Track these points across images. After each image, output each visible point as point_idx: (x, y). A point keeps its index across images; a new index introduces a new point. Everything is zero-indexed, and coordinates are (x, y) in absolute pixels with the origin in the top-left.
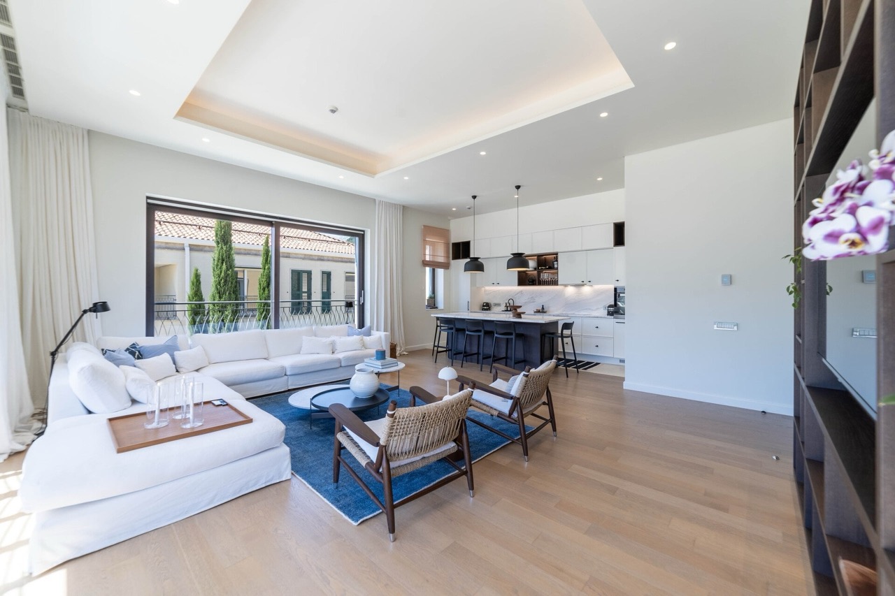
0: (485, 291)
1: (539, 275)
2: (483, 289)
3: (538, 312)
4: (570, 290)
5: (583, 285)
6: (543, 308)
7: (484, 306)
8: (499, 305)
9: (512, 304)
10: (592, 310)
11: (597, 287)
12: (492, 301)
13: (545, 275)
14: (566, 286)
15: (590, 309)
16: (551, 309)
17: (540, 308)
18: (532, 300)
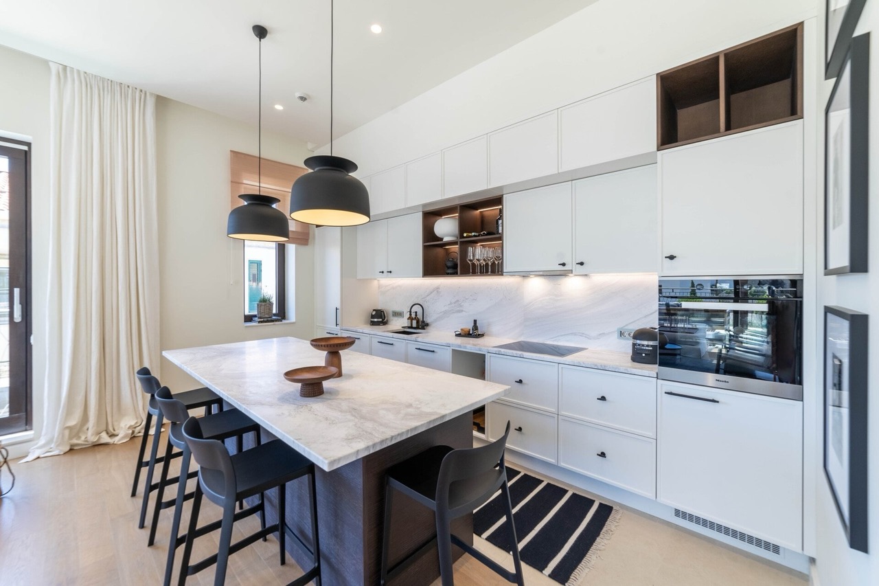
0: (380, 287)
1: (464, 253)
2: (375, 283)
3: (467, 334)
4: (536, 287)
5: (564, 274)
6: (475, 327)
7: (373, 317)
8: (398, 314)
9: (420, 316)
10: (588, 337)
11: (600, 279)
12: (389, 306)
13: (479, 253)
14: (525, 275)
15: (582, 335)
16: (495, 329)
17: (470, 326)
18: (457, 307)
